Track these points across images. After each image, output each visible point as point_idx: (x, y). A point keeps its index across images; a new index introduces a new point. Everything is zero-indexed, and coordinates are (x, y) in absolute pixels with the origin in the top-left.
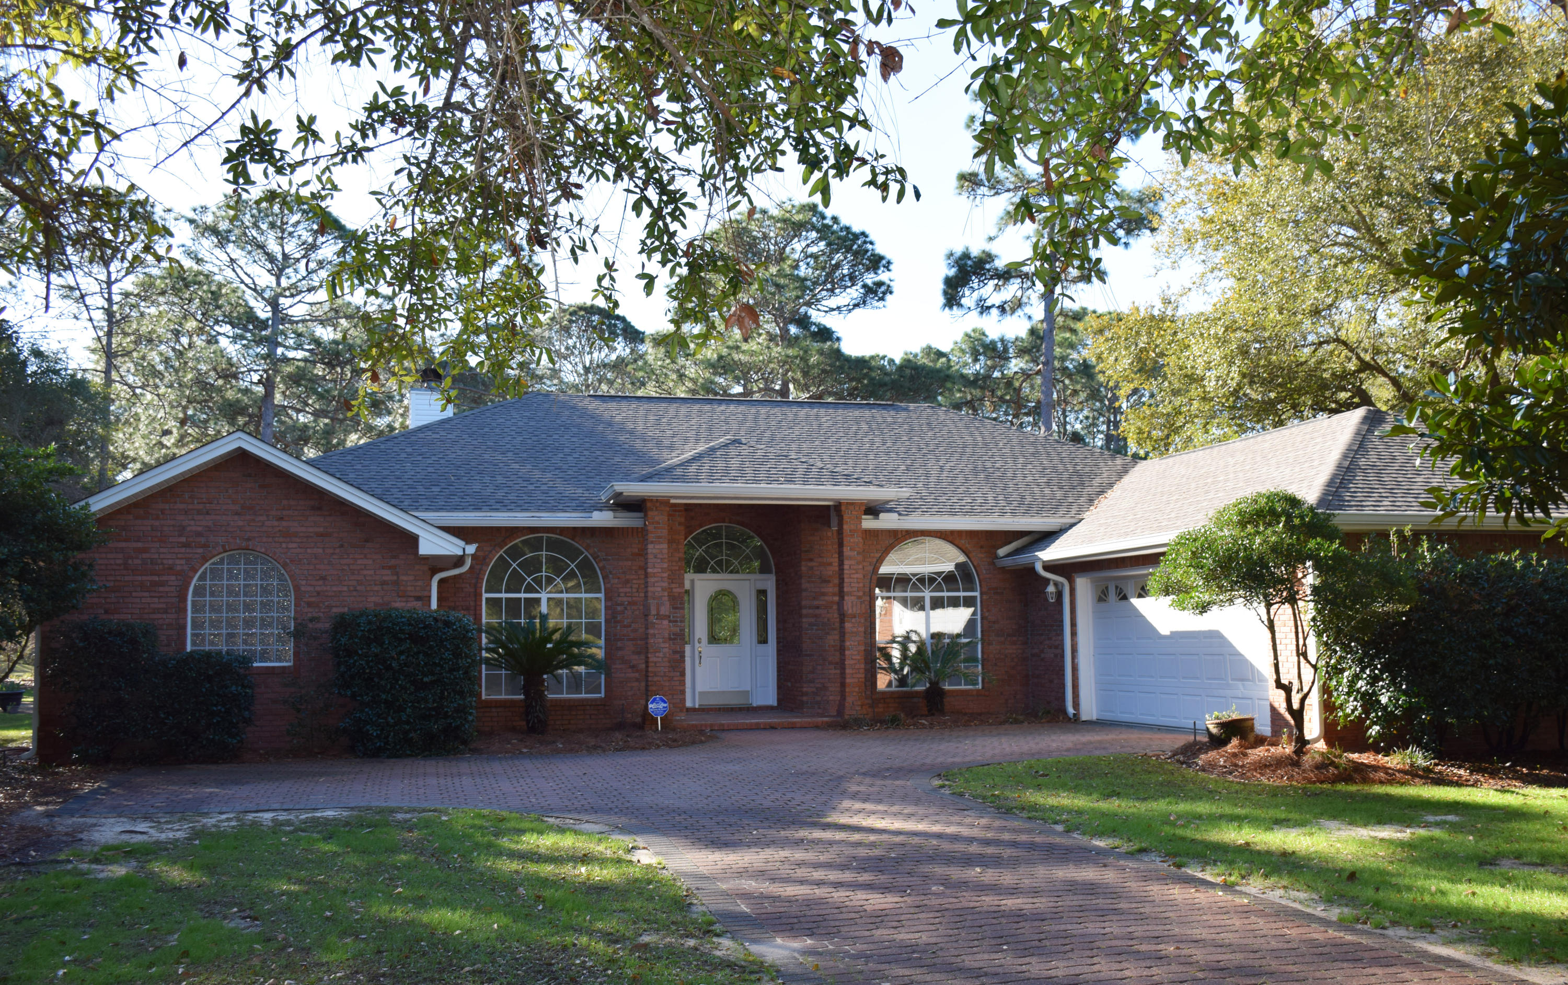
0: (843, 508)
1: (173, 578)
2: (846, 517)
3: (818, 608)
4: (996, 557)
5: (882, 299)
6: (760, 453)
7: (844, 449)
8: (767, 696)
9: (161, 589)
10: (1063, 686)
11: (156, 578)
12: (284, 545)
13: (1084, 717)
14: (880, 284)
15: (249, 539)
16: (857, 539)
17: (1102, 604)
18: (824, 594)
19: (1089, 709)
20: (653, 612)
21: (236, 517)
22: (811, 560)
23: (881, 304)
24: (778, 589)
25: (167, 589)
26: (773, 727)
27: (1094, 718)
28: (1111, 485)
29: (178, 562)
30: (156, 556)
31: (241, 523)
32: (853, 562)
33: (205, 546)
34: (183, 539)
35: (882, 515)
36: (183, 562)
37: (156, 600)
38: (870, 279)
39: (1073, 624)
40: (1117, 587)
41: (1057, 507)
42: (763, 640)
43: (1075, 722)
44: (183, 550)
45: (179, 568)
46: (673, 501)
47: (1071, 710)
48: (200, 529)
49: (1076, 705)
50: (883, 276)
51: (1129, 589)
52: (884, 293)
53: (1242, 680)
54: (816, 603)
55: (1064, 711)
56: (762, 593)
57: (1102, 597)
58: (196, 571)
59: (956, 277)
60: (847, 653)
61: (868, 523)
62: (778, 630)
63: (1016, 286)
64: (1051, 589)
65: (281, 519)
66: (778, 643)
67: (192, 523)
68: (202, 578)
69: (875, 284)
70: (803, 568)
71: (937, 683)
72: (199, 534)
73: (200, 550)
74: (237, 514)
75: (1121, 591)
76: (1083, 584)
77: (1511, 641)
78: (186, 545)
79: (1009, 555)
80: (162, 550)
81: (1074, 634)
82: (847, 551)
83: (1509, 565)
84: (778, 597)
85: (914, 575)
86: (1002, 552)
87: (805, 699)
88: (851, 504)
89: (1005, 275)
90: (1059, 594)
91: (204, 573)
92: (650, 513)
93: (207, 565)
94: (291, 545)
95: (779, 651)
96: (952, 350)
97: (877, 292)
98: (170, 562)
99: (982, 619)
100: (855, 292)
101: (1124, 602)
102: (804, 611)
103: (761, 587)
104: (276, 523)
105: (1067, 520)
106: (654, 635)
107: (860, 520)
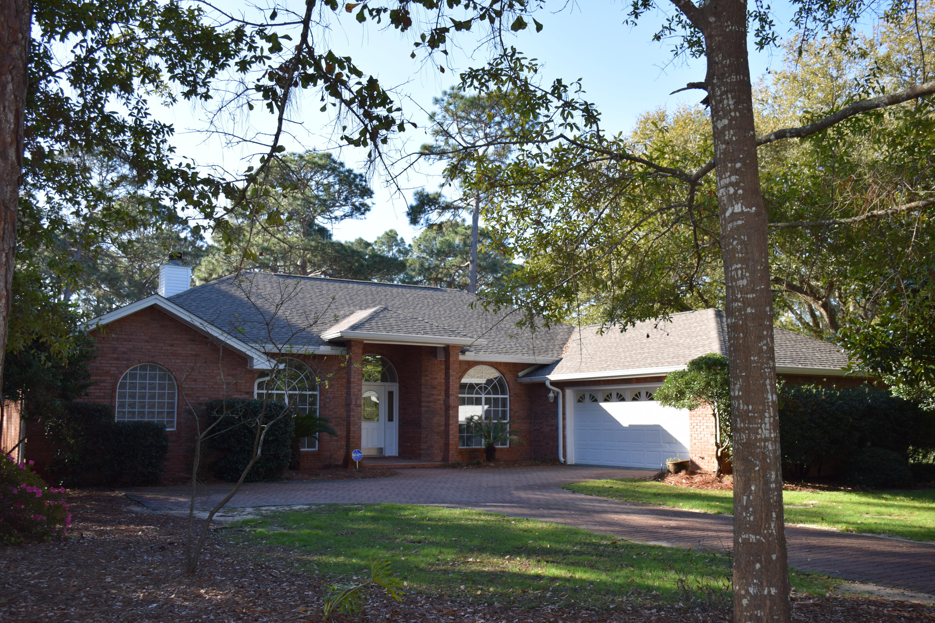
0: (450, 348)
1: (109, 378)
2: (451, 353)
3: (429, 402)
4: (518, 377)
5: (363, 214)
6: (402, 316)
7: (427, 314)
8: (392, 450)
9: (102, 384)
10: (557, 447)
11: (99, 378)
12: (173, 361)
13: (569, 462)
14: (363, 205)
15: (153, 357)
16: (457, 366)
17: (580, 404)
18: (433, 395)
19: (571, 459)
20: (354, 403)
21: (147, 344)
22: (427, 376)
23: (363, 217)
24: (400, 391)
25: (105, 384)
26: (414, 467)
27: (574, 463)
28: (567, 340)
29: (112, 369)
30: (99, 365)
31: (149, 347)
32: (454, 378)
33: (128, 360)
34: (115, 356)
35: (467, 353)
36: (115, 369)
37: (98, 391)
38: (357, 201)
39: (564, 414)
40: (590, 395)
41: (546, 351)
42: (391, 419)
43: (564, 465)
44: (115, 362)
45: (112, 372)
46: (365, 342)
47: (562, 459)
48: (125, 350)
49: (565, 456)
50: (367, 201)
51: (599, 396)
52: (365, 210)
53: (669, 443)
54: (429, 399)
55: (558, 460)
56: (391, 394)
57: (581, 400)
58: (122, 374)
59: (417, 206)
60: (450, 427)
61: (462, 358)
62: (400, 414)
63: (450, 214)
64: (551, 395)
65: (172, 345)
66: (399, 421)
67: (121, 346)
68: (125, 378)
69: (361, 204)
70: (423, 380)
71: (492, 444)
72: (124, 353)
73: (125, 362)
74: (147, 342)
75: (593, 397)
76: (569, 392)
77: (814, 425)
78: (117, 359)
79: (524, 376)
80: (103, 361)
81: (564, 419)
82: (451, 373)
83: (810, 391)
84: (400, 396)
85: (477, 385)
86: (520, 374)
87: (422, 452)
88: (455, 347)
89: (447, 207)
90: (556, 398)
91: (126, 376)
92: (353, 348)
93: (128, 371)
94: (177, 361)
95: (400, 426)
96: (376, 242)
97: (362, 209)
98: (107, 368)
99: (510, 410)
100: (347, 209)
101: (595, 403)
102: (423, 404)
103: (391, 390)
104: (169, 348)
105: (555, 359)
106: (354, 416)
107: (458, 355)
